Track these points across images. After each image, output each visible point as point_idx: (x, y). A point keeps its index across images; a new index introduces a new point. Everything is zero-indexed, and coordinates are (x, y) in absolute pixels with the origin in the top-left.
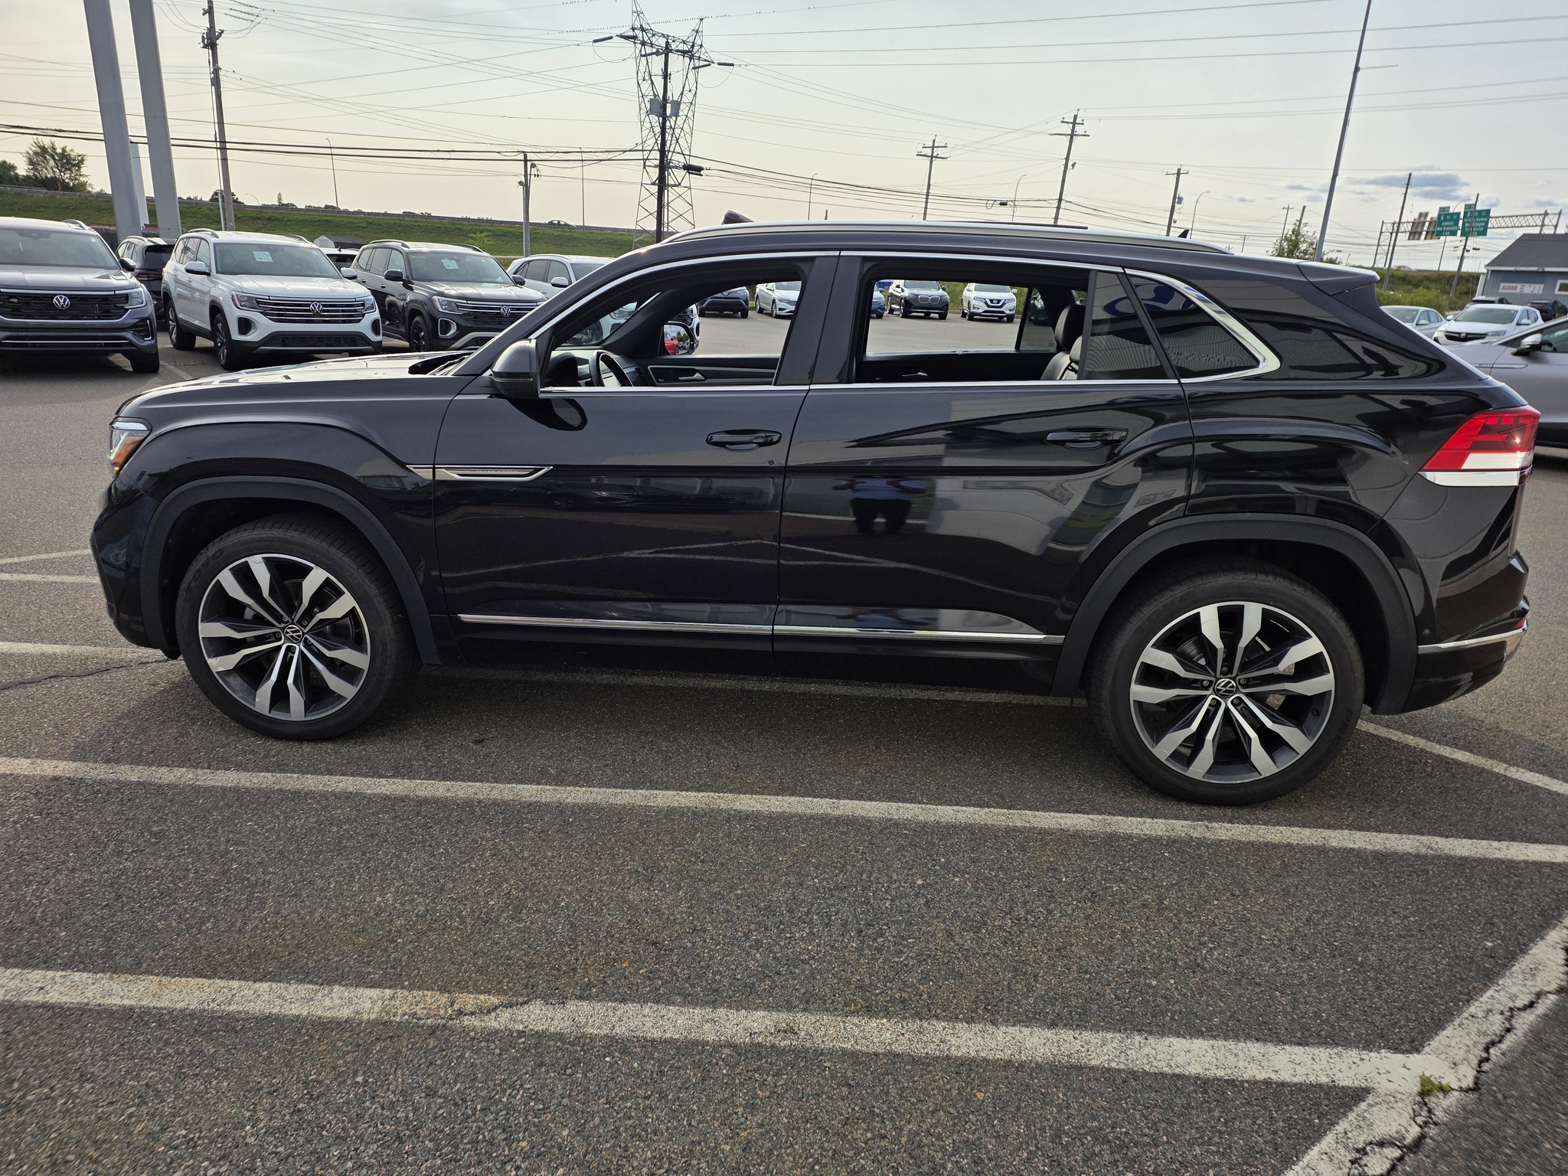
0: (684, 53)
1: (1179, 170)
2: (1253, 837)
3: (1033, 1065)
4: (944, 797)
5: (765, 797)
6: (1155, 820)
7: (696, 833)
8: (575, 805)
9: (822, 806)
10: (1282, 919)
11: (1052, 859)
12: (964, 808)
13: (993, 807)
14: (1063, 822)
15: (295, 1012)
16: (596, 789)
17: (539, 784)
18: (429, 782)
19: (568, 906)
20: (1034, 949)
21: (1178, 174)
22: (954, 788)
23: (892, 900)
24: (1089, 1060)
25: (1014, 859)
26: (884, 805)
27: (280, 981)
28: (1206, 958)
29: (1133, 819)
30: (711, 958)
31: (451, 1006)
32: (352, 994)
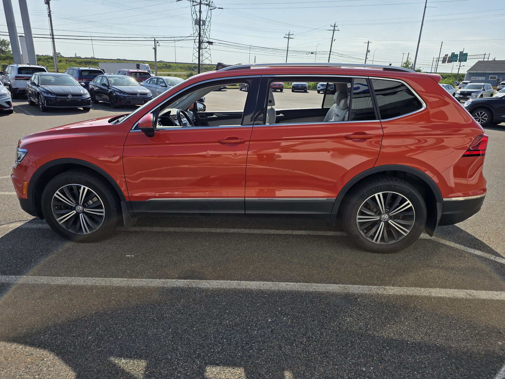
0: (207, 4)
1: (369, 41)
2: (402, 293)
4: (282, 278)
5: (211, 281)
6: (364, 286)
7: (181, 300)
8: (134, 287)
10: (415, 333)
11: (323, 307)
12: (290, 283)
13: (301, 282)
14: (328, 288)
16: (144, 280)
17: (122, 278)
18: (78, 278)
19: (121, 339)
20: (315, 354)
21: (368, 43)
22: (286, 273)
23: (258, 330)
25: (308, 307)
26: (258, 283)
28: (386, 355)
29: (355, 286)
30: (178, 364)
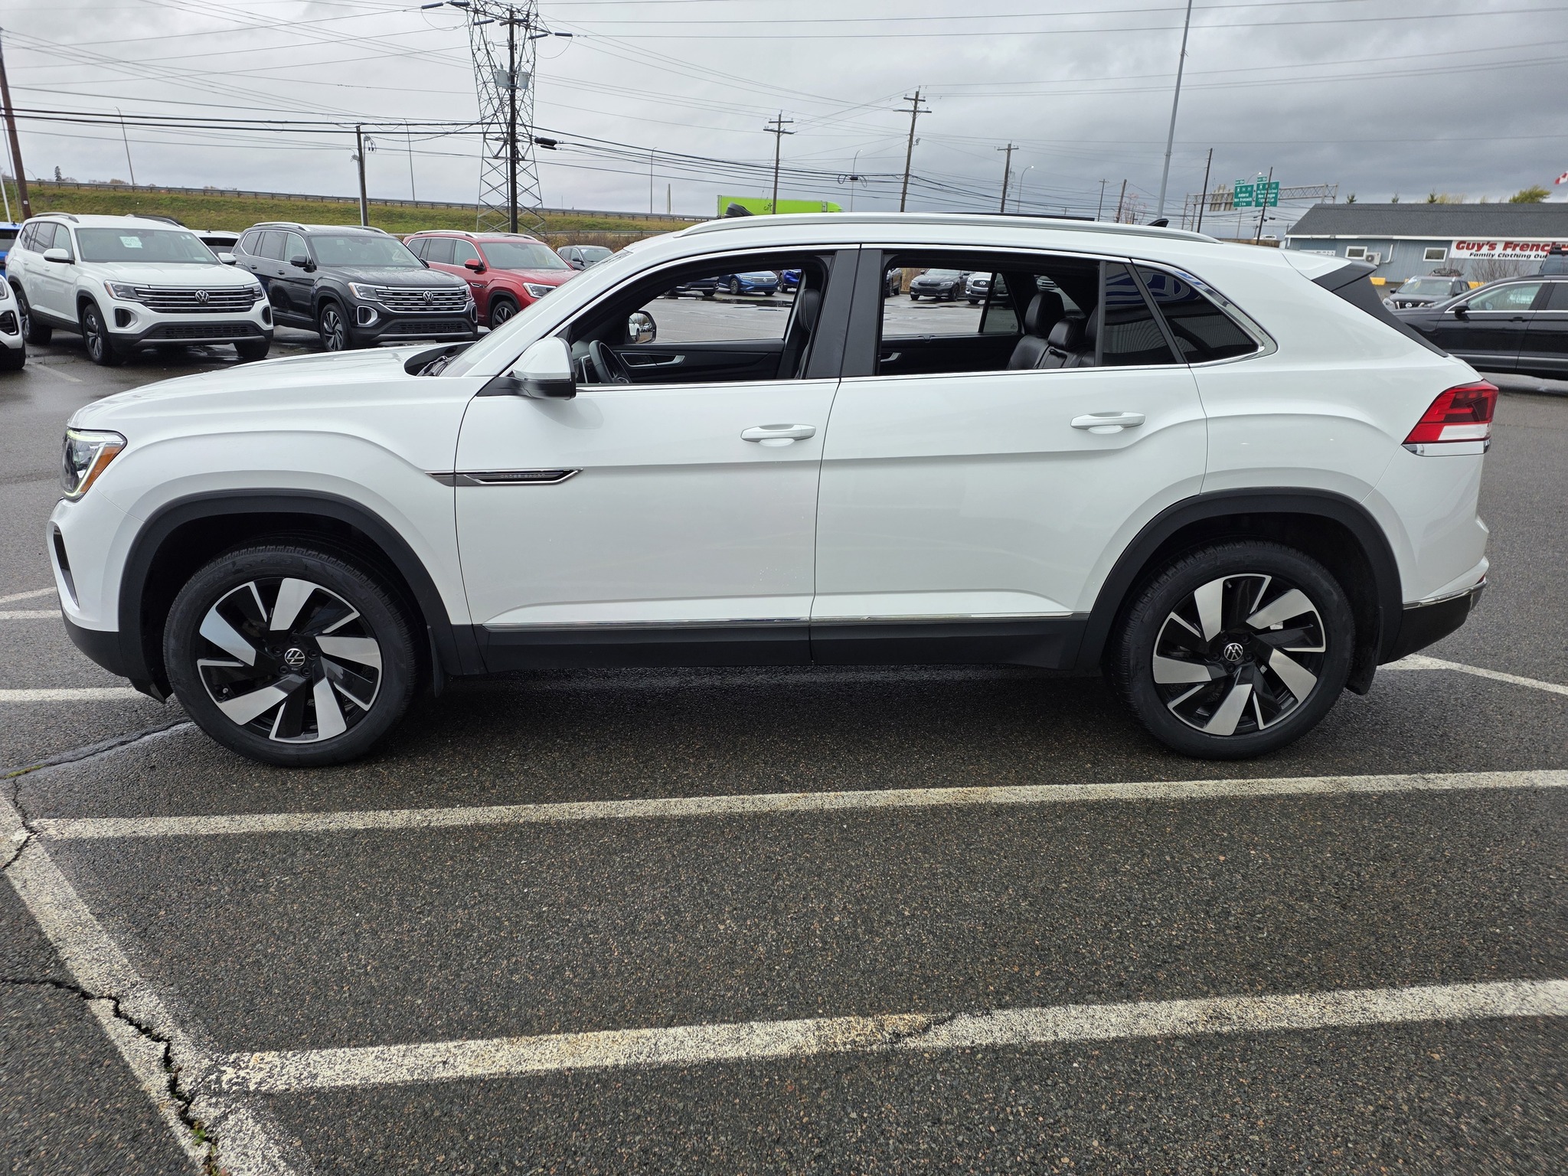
2: (1470, 785)
3: (1458, 1021)
4: (1177, 772)
7: (977, 830)
8: (837, 811)
9: (1072, 792)
13: (1228, 778)
15: (730, 1054)
17: (784, 792)
18: (674, 799)
19: (914, 915)
24: (1502, 1010)
27: (691, 1024)
28: (1521, 902)
29: (1358, 777)
30: (1091, 953)
31: (883, 1030)
32: (776, 1029)
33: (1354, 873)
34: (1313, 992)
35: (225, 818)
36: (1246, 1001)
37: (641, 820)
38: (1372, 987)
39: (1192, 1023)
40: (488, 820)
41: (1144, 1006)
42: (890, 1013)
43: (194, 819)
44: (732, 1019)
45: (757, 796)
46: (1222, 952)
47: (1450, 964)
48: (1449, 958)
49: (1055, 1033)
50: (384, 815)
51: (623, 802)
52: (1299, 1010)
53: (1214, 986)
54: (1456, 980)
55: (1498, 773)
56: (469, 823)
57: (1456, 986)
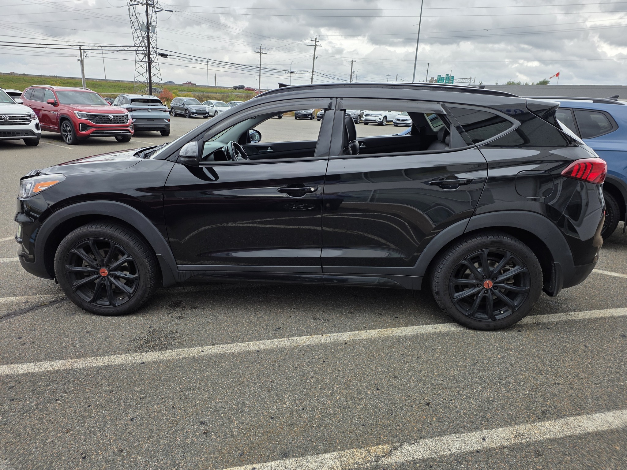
0: (150, 5)
21: (352, 62)
31: (371, 455)
32: (320, 459)
33: (556, 360)
34: (555, 419)
35: (32, 364)
36: (529, 426)
37: (239, 354)
38: (579, 415)
39: (508, 439)
40: (165, 358)
41: (485, 432)
42: (372, 446)
43: (16, 365)
44: (297, 455)
45: (290, 338)
46: (512, 402)
47: (608, 401)
48: (607, 398)
49: (450, 450)
50: (113, 358)
51: (229, 345)
52: (552, 428)
53: (513, 420)
54: (613, 408)
55: (598, 311)
56: (155, 360)
57: (614, 412)
